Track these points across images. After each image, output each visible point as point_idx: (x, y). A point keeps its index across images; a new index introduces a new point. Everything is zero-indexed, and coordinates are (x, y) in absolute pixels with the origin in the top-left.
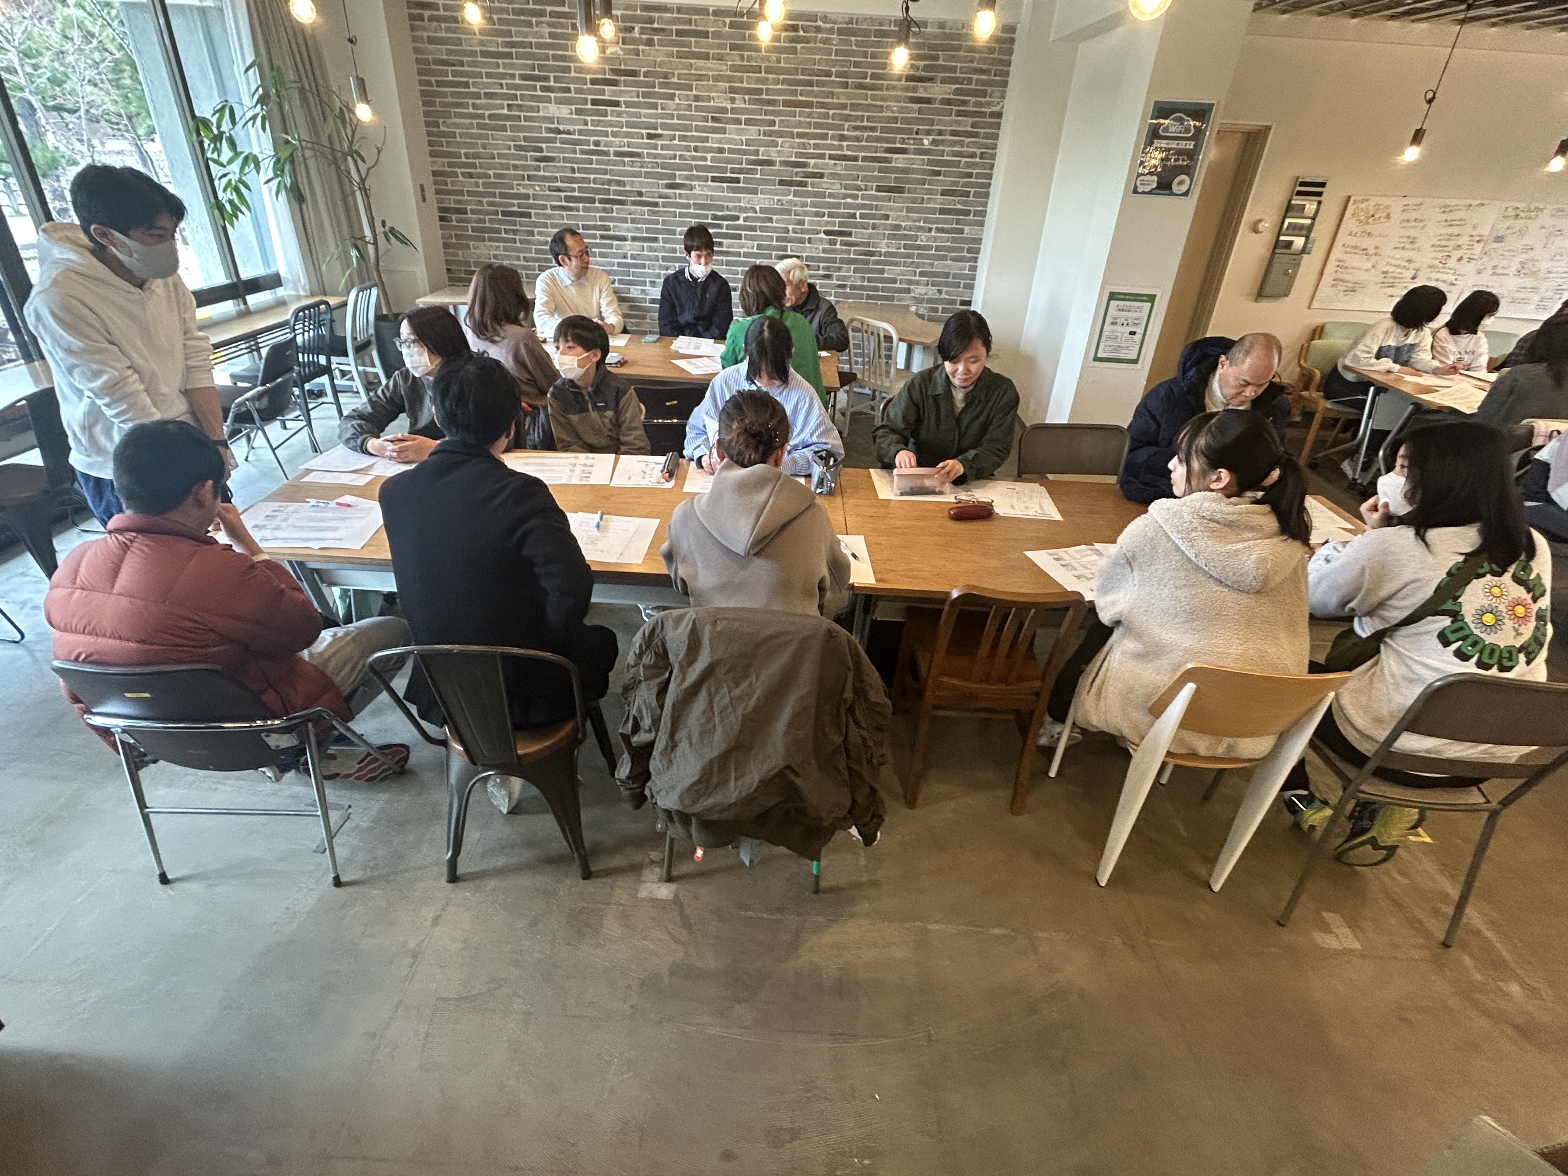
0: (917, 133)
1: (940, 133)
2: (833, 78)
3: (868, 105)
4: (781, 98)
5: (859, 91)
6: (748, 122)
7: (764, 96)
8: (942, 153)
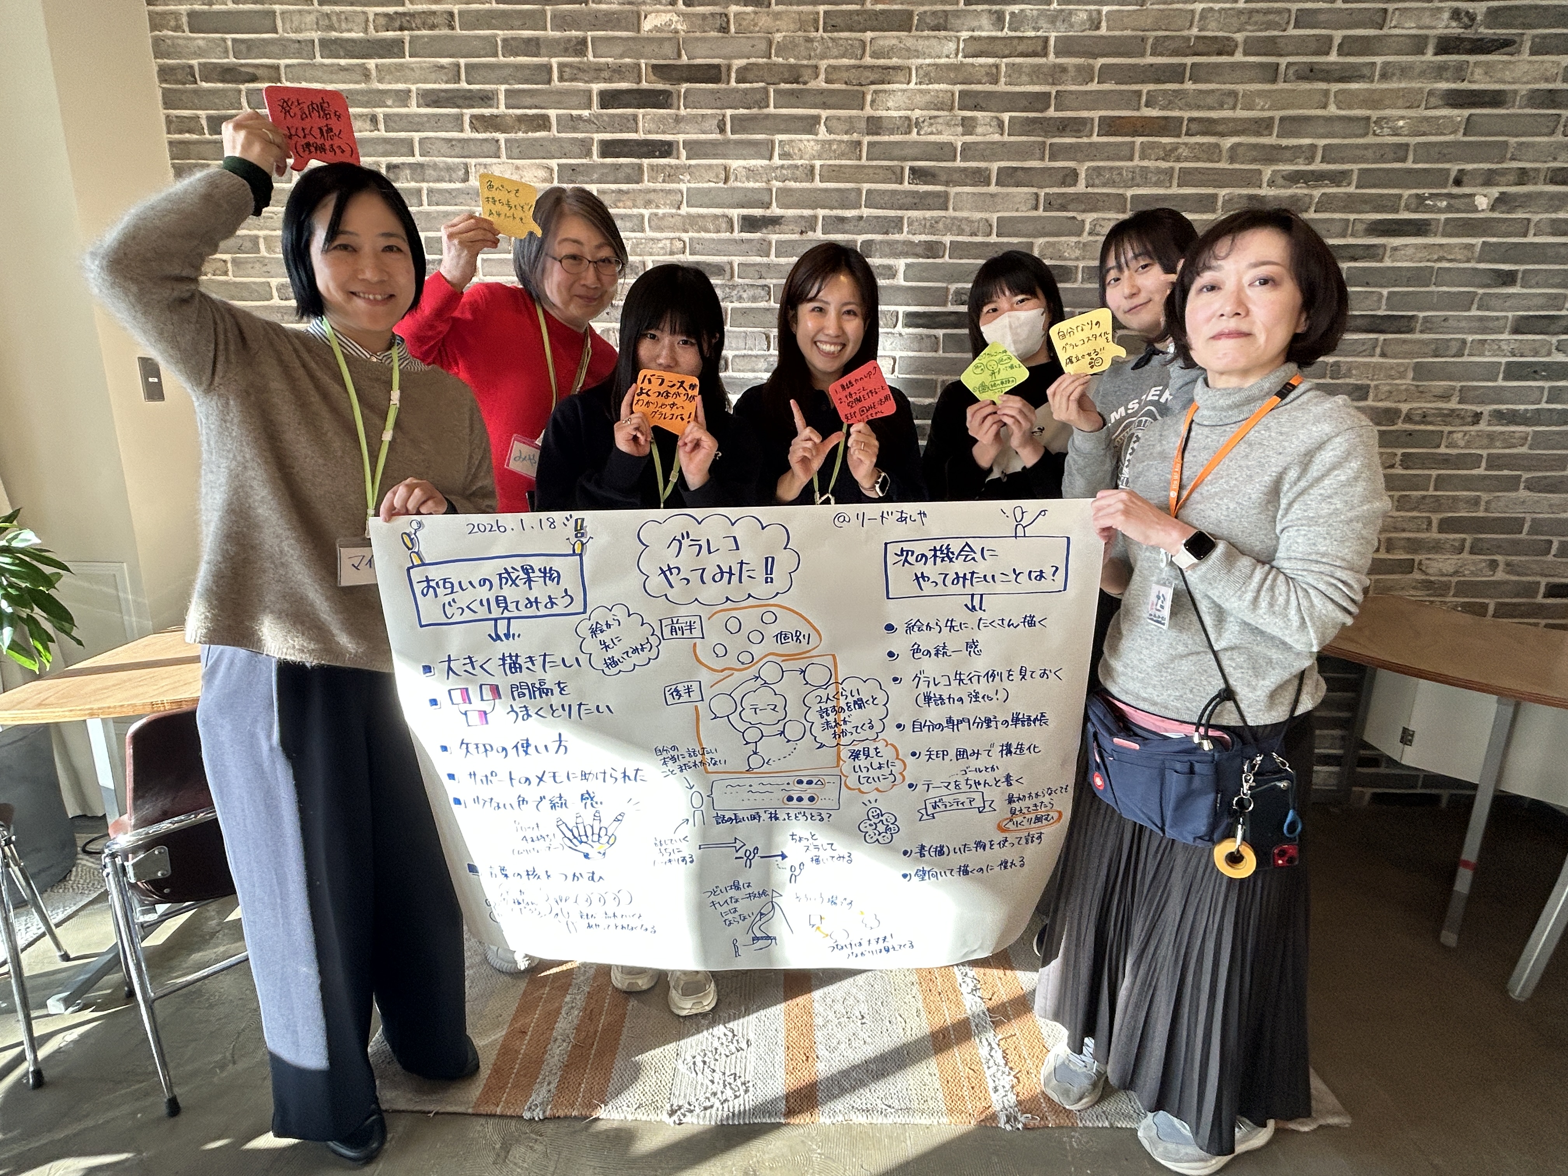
0: (1458, 182)
1: (1523, 176)
2: (1239, 57)
3: (1329, 119)
4: (1096, 114)
5: (1306, 86)
6: (1007, 177)
7: (1051, 113)
8: (1524, 227)
